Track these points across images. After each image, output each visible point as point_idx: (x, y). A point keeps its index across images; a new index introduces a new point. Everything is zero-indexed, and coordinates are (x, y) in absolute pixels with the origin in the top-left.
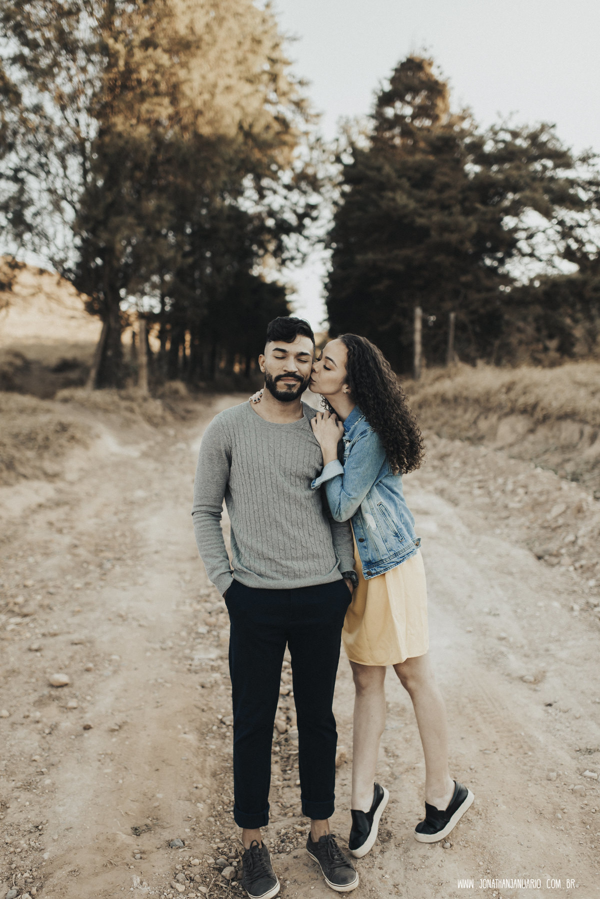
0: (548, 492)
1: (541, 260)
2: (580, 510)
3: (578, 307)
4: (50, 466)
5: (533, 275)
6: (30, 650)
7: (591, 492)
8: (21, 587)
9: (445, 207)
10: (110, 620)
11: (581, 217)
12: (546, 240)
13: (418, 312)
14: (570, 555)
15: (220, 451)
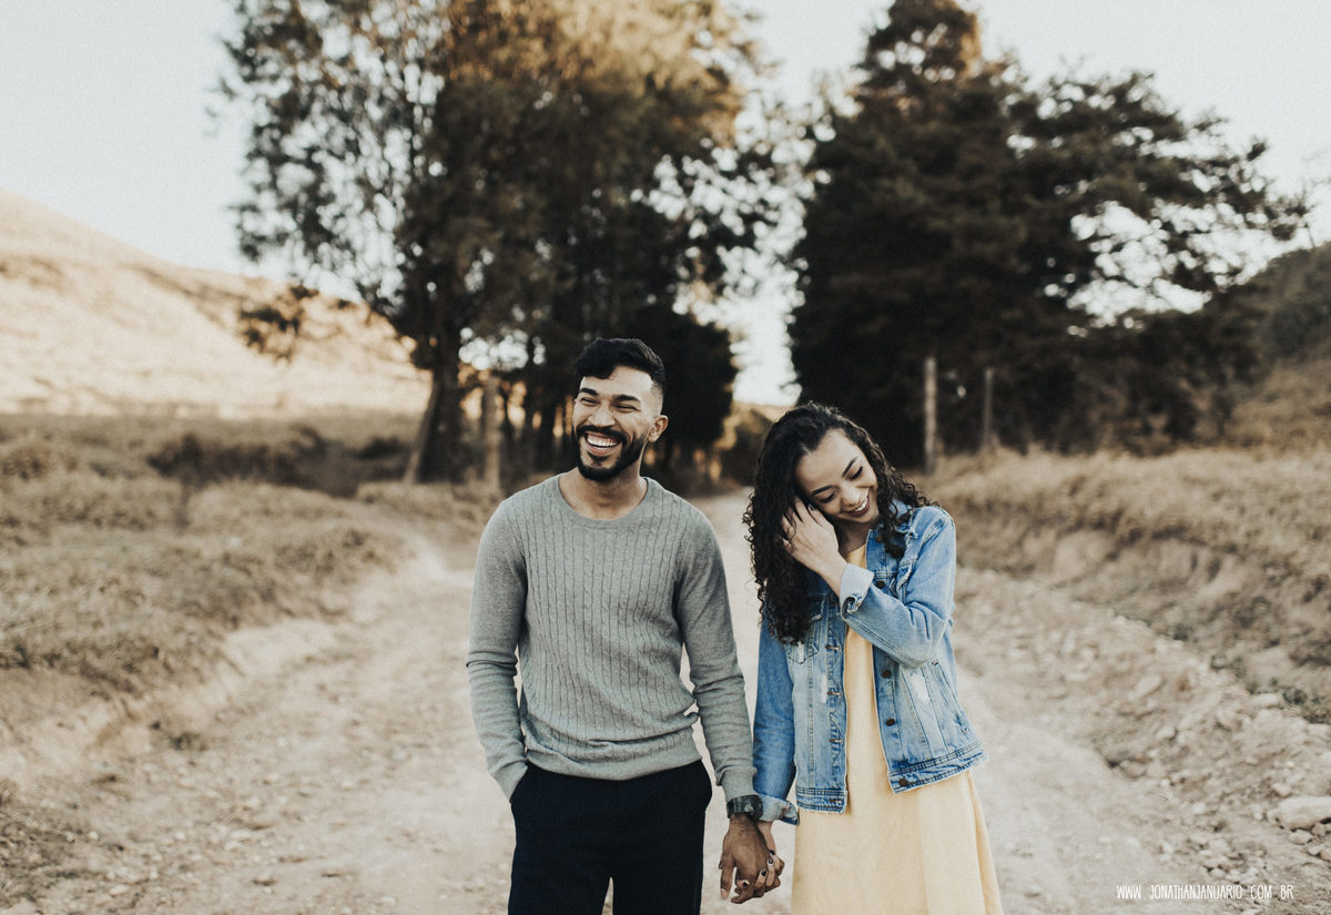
0: (1133, 657)
1: (1135, 287)
2: (1183, 686)
3: (1201, 360)
4: (331, 598)
5: (1122, 309)
6: (256, 882)
7: (1207, 657)
8: (260, 782)
9: (975, 202)
10: (389, 840)
11: (1201, 217)
12: (1143, 254)
13: (931, 365)
14: (1164, 762)
15: (506, 562)
